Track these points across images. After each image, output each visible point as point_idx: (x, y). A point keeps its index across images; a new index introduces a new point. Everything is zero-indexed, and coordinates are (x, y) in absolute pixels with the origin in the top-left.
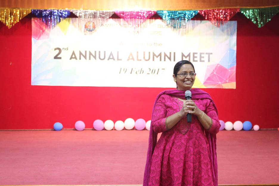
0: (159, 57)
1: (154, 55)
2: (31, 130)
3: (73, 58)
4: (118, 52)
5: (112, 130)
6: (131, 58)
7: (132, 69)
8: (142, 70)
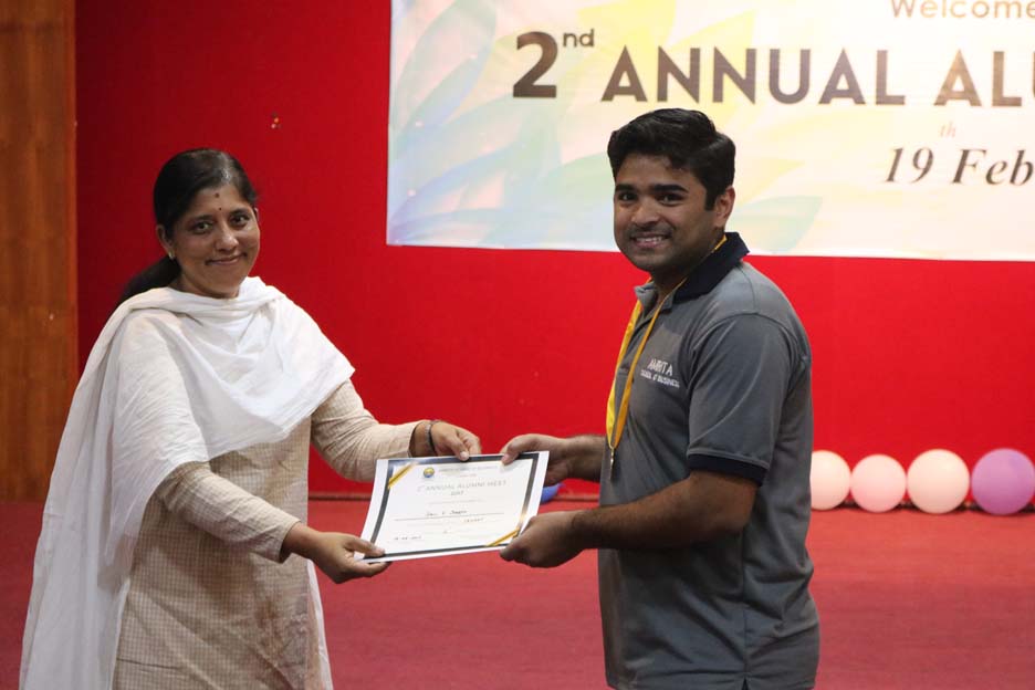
4: (882, 57)
5: (842, 506)
6: (958, 88)
7: (965, 153)
8: (1024, 160)
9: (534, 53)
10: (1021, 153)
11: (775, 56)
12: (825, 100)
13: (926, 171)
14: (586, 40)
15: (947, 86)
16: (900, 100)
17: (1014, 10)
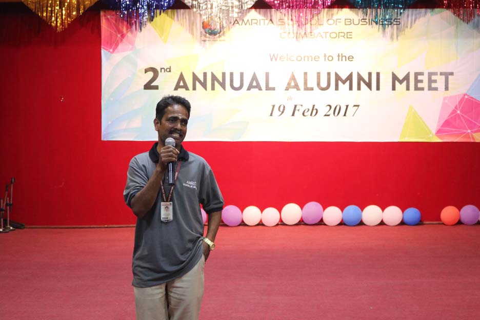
0: (348, 82)
1: (338, 78)
2: (103, 226)
3: (182, 87)
4: (267, 75)
5: (258, 225)
6: (293, 84)
7: (296, 106)
8: (315, 108)
9: (150, 75)
10: (314, 106)
11: (232, 74)
12: (249, 89)
13: (283, 112)
14: (168, 70)
15: (289, 84)
16: (273, 89)
17: (310, 58)
